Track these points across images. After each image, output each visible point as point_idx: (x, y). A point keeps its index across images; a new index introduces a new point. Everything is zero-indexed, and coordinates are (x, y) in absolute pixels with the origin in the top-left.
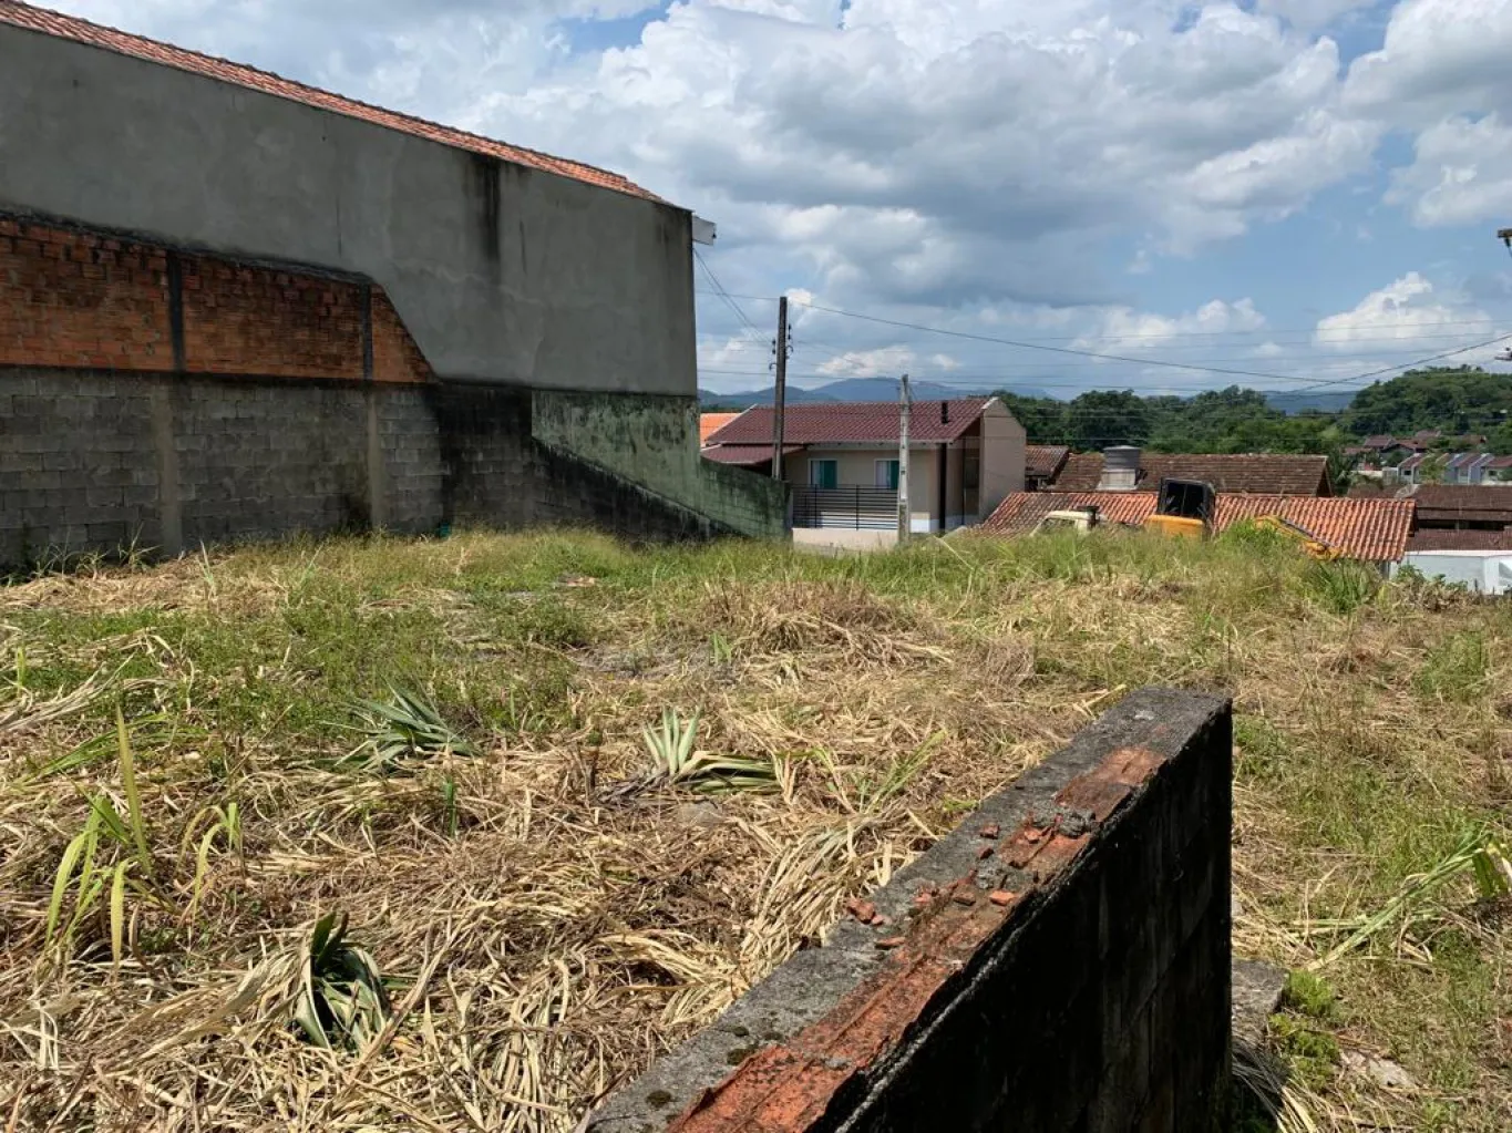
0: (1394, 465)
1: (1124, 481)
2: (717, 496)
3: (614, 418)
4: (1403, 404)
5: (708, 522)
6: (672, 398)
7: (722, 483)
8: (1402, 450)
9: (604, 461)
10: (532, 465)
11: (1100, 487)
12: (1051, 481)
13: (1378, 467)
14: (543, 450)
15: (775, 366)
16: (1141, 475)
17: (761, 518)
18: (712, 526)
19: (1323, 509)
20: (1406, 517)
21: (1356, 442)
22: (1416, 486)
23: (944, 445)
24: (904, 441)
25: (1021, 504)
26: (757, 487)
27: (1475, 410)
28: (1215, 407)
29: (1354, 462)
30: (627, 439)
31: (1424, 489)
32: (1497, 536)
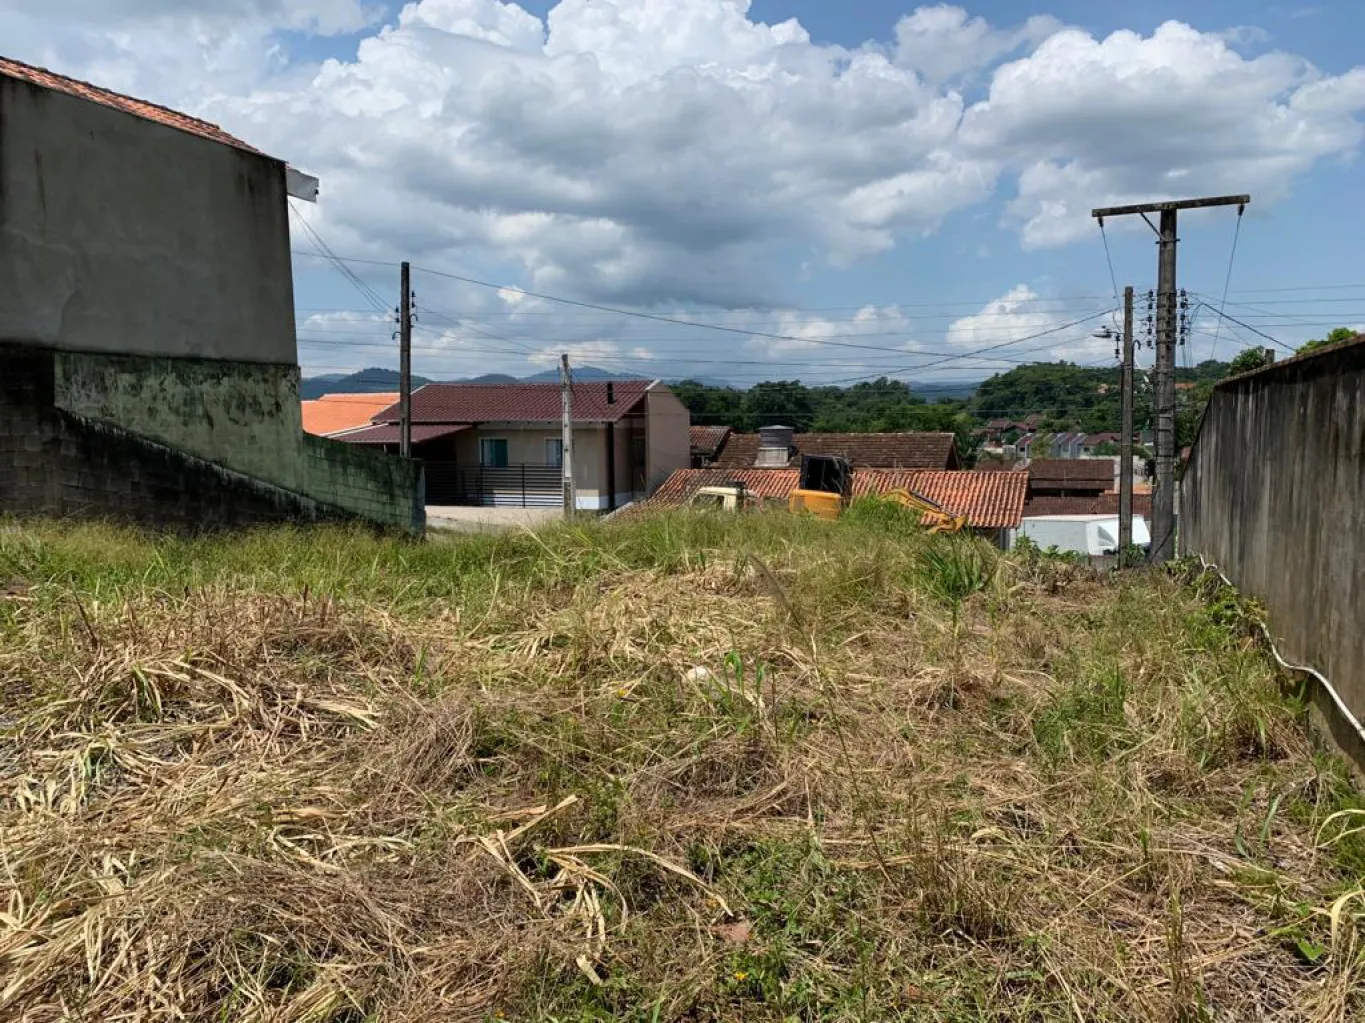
0: (1011, 444)
1: (778, 458)
2: (327, 474)
3: (180, 386)
4: (1017, 393)
5: (313, 504)
6: (262, 366)
7: (332, 461)
8: (1018, 431)
9: (166, 437)
10: (56, 442)
11: (757, 464)
12: (714, 459)
13: (999, 444)
14: (72, 423)
15: (399, 336)
16: (793, 452)
17: (385, 498)
18: (318, 509)
19: (951, 482)
20: (1021, 487)
21: (981, 424)
22: (1029, 461)
23: (610, 425)
24: (566, 418)
25: (686, 481)
26: (379, 465)
27: (1071, 397)
28: (867, 396)
29: (980, 439)
30: (200, 411)
31: (1035, 463)
32: (1091, 502)
